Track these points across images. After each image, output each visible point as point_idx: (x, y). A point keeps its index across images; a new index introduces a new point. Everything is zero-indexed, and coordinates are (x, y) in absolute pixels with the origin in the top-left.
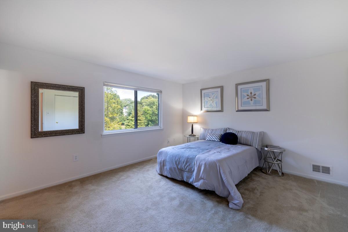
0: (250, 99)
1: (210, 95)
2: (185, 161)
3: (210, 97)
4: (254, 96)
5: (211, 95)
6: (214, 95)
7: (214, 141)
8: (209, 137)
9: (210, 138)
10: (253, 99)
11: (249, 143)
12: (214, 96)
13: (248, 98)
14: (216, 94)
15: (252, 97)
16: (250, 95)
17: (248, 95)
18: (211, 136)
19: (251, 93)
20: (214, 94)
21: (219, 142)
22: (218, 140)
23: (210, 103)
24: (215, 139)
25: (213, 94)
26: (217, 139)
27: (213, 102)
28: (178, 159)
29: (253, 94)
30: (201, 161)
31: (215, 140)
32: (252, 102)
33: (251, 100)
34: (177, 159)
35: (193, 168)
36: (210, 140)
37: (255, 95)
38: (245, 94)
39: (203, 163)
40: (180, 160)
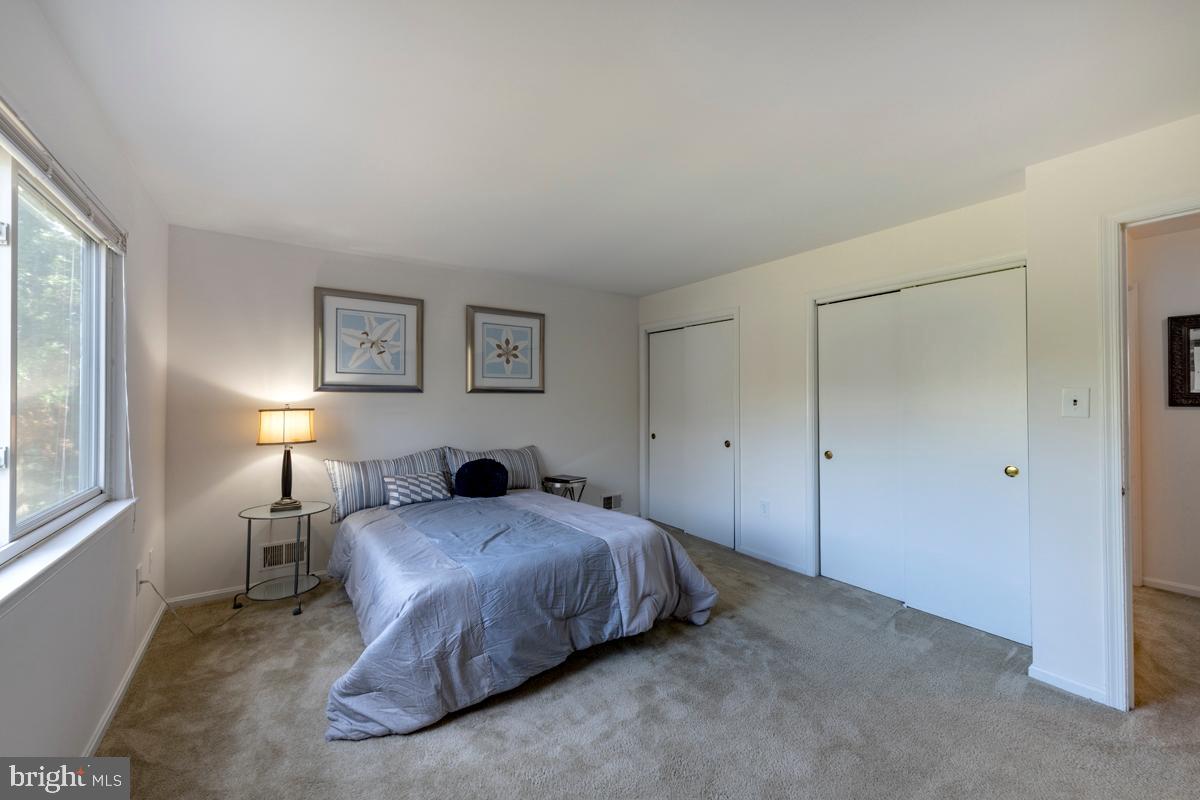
0: (504, 358)
1: (366, 321)
2: (581, 573)
3: (367, 329)
4: (514, 352)
5: (374, 324)
6: (387, 324)
7: (435, 499)
8: (408, 492)
9: (412, 491)
10: (512, 359)
11: (521, 482)
12: (388, 329)
13: (499, 356)
14: (392, 325)
15: (508, 352)
16: (504, 345)
17: (499, 347)
18: (410, 483)
19: (507, 342)
20: (387, 320)
21: (449, 499)
22: (445, 492)
23: (368, 355)
24: (434, 492)
25: (380, 321)
26: (440, 492)
27: (381, 353)
28: (549, 583)
29: (511, 346)
30: (630, 546)
31: (434, 496)
32: (508, 368)
33: (508, 362)
34: (544, 588)
35: (614, 580)
36: (414, 502)
37: (516, 348)
38: (493, 342)
39: (638, 548)
40: (558, 581)
